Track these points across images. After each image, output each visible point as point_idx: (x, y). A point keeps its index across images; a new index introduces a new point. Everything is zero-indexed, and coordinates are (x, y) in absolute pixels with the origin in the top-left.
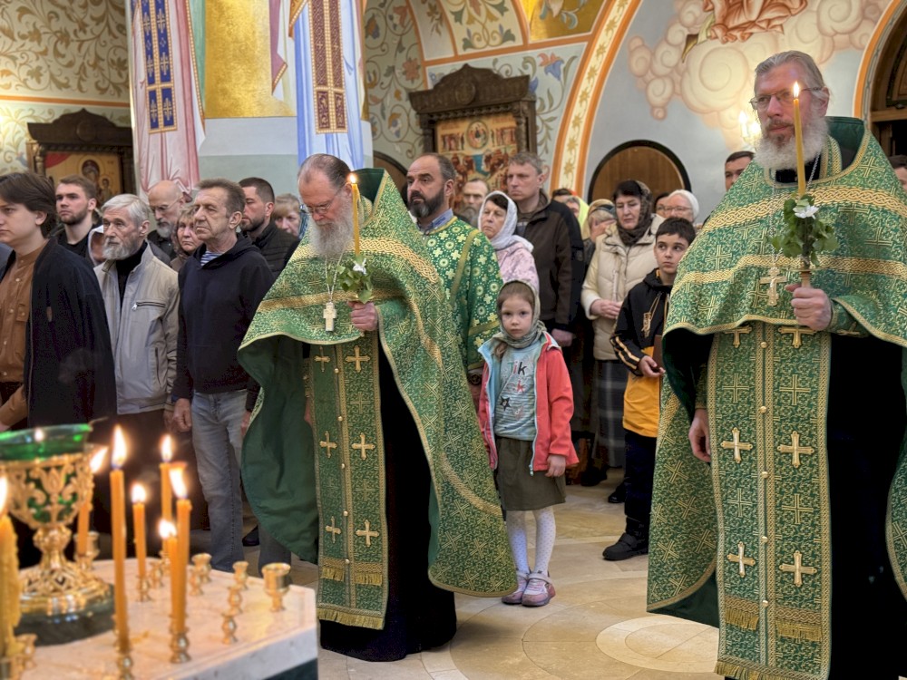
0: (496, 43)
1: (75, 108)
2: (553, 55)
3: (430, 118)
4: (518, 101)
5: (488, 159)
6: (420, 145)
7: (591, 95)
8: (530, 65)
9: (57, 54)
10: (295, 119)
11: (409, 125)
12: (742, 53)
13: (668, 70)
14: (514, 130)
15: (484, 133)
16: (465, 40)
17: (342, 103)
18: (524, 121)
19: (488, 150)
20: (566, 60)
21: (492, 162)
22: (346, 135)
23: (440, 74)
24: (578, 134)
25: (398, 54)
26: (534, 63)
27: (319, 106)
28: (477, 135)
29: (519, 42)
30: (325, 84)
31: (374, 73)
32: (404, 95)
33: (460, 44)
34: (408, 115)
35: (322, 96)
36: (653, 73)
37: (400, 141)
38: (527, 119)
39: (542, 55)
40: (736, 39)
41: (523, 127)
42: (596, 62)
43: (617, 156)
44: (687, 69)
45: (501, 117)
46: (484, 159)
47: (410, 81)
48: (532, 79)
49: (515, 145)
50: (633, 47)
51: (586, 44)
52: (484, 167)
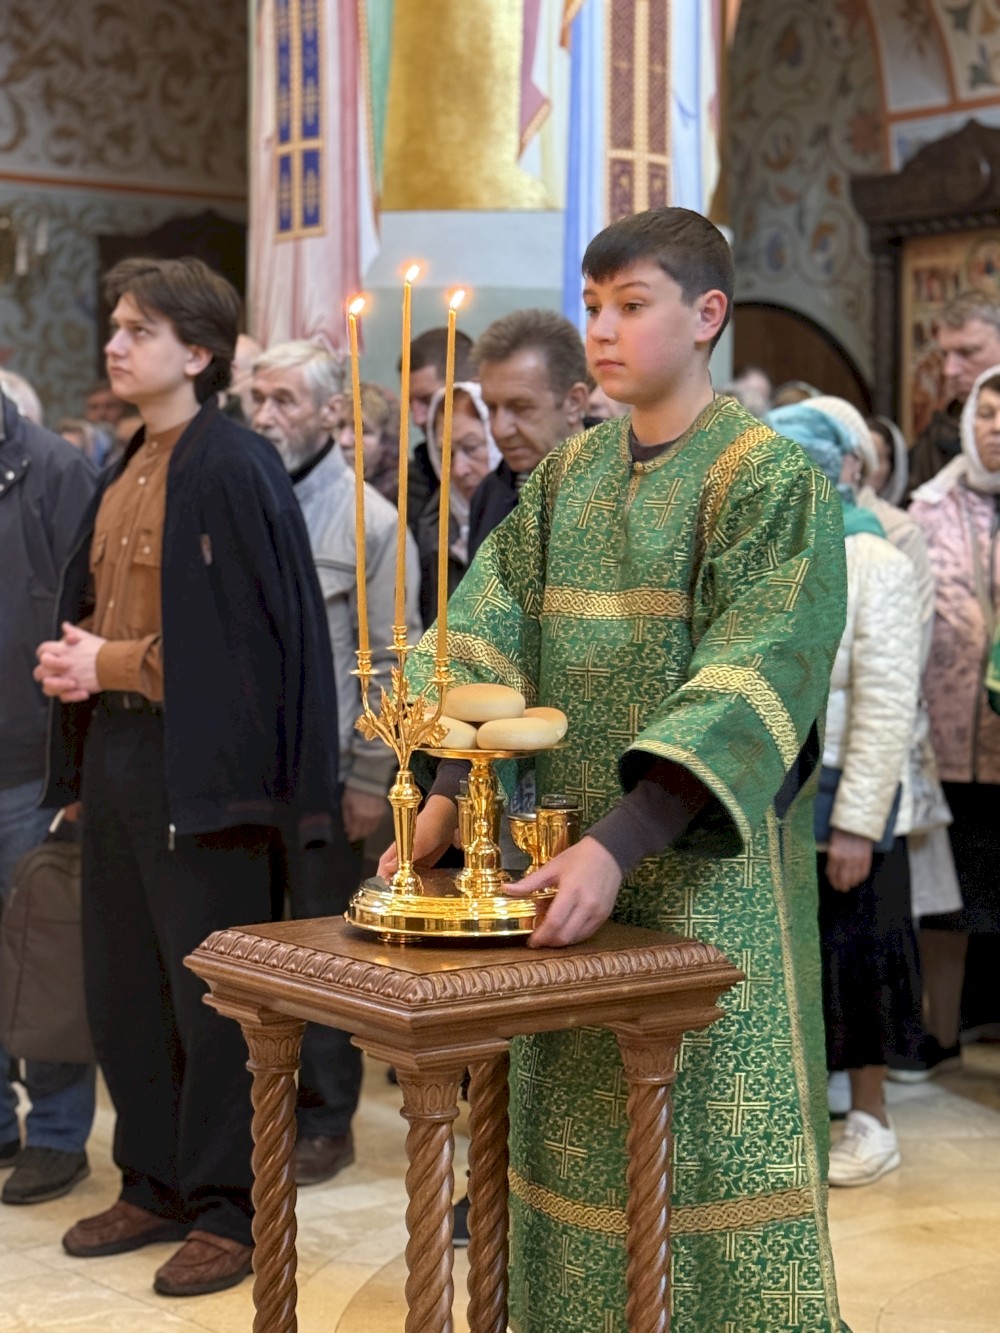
1: (194, 207)
3: (890, 232)
9: (167, 99)
10: (559, 219)
11: (852, 248)
16: (973, 66)
23: (919, 140)
25: (839, 99)
27: (612, 189)
28: (988, 268)
30: (628, 144)
31: (788, 139)
32: (844, 187)
33: (962, 77)
35: (622, 169)
37: (833, 283)
47: (859, 157)
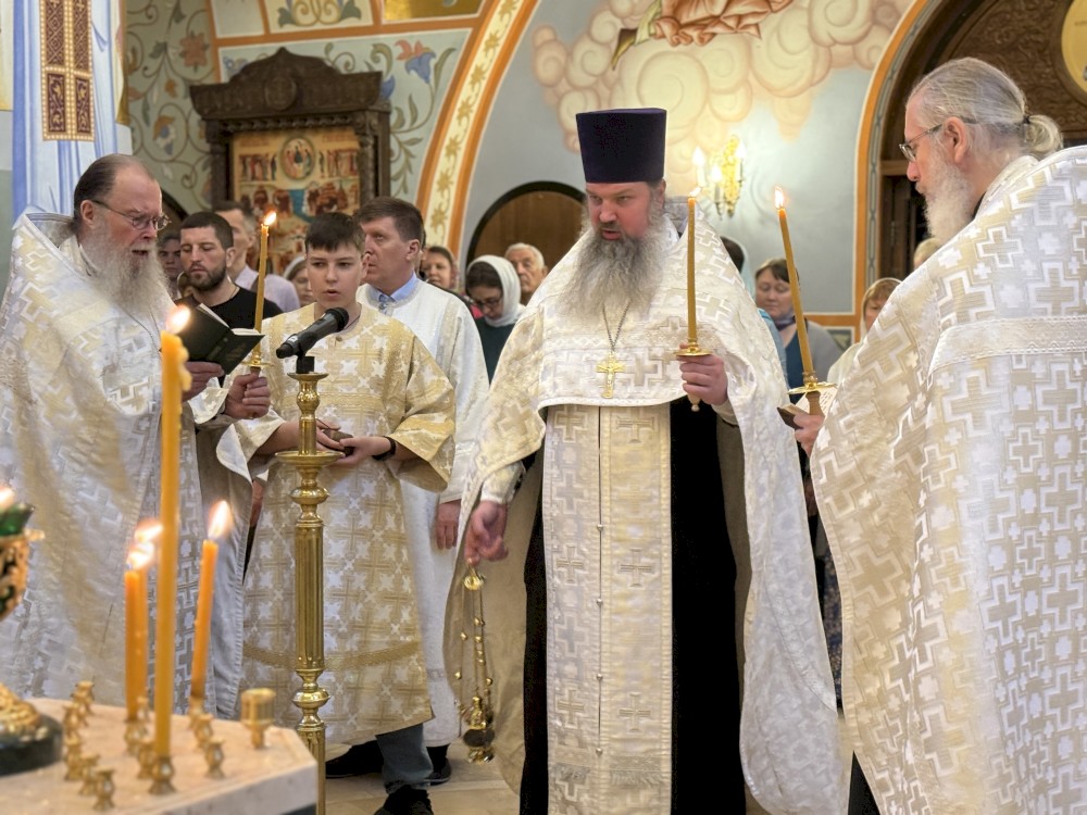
0: (330, 18)
2: (418, 45)
3: (222, 128)
4: (363, 110)
5: (313, 196)
6: (204, 168)
7: (475, 108)
8: (382, 56)
10: (10, 115)
11: (188, 136)
12: (698, 61)
13: (592, 80)
14: (355, 154)
15: (309, 155)
16: (281, 10)
17: (87, 96)
18: (371, 141)
19: (313, 183)
20: (439, 55)
21: (319, 201)
22: (92, 144)
23: (241, 61)
24: (454, 167)
25: (174, 24)
26: (389, 55)
27: (49, 96)
28: (298, 158)
29: (367, 20)
30: (61, 62)
31: (133, 51)
32: (181, 89)
33: (274, 17)
34: (187, 121)
35: (55, 82)
36: (570, 83)
37: (173, 161)
38: (376, 138)
39: (402, 43)
40: (692, 40)
41: (369, 150)
42: (484, 59)
43: (512, 203)
44: (619, 80)
45: (335, 133)
46: (306, 196)
47: (191, 68)
48: (386, 79)
49: (357, 177)
50: (539, 41)
51: (469, 31)
52: (306, 209)
